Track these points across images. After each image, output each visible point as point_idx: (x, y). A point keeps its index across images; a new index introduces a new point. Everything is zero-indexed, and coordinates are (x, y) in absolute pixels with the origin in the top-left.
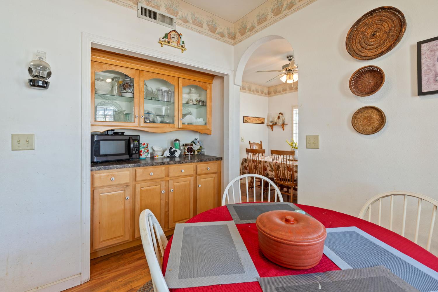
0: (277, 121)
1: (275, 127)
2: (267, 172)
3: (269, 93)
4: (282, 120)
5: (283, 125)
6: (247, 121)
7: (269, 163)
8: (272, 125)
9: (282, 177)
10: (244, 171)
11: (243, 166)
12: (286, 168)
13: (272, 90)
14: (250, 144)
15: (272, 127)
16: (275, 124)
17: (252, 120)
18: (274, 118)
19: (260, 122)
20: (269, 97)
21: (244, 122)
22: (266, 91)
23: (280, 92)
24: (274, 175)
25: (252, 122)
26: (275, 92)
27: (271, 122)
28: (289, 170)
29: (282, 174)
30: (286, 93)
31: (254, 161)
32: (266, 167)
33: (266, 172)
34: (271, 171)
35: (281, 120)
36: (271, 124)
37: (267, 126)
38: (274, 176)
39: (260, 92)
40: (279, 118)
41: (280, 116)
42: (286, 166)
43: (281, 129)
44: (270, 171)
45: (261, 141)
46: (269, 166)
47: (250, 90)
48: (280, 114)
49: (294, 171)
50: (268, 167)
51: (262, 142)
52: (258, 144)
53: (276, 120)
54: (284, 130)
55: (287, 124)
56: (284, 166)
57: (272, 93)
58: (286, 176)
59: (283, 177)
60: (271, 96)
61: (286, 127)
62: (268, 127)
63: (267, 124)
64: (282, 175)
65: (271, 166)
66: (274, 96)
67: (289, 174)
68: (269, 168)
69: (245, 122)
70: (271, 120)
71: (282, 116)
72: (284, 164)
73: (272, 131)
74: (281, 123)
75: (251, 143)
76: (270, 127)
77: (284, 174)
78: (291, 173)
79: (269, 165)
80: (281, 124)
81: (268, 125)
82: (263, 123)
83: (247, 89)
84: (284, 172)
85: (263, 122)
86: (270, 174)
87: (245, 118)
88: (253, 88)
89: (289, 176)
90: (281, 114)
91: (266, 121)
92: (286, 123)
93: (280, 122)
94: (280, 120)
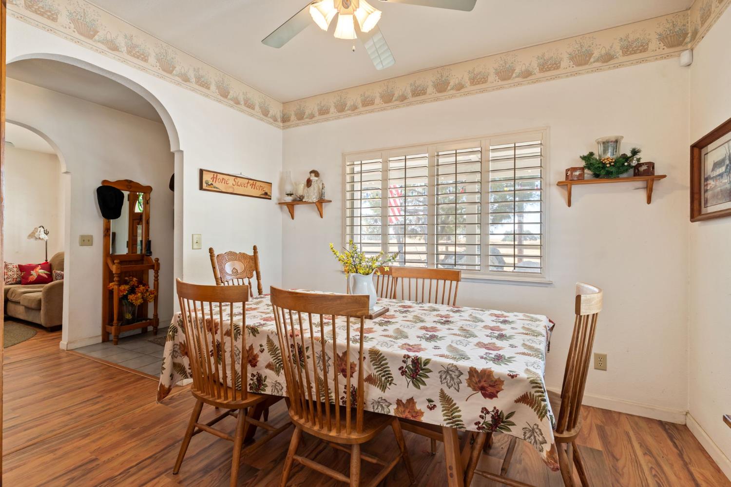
0: (305, 191)
1: (299, 209)
2: (260, 372)
3: (285, 119)
4: (316, 189)
5: (321, 202)
6: (215, 184)
7: (268, 337)
8: (292, 204)
9: (315, 398)
10: (178, 360)
11: (177, 342)
12: (331, 362)
13: (292, 112)
14: (212, 256)
15: (291, 206)
16: (300, 200)
17: (231, 184)
18: (296, 184)
19: (258, 193)
20: (284, 128)
21: (201, 188)
22: (276, 110)
23: (312, 116)
24: (284, 385)
25: (230, 190)
26: (300, 116)
27: (291, 195)
28: (344, 371)
29: (313, 385)
30: (327, 120)
31: (211, 326)
32: (256, 351)
33: (255, 373)
34: (272, 369)
35: (314, 189)
36: (289, 199)
37: (278, 206)
38: (285, 389)
39: (257, 108)
40: (309, 183)
41: (313, 178)
42: (330, 353)
43: (315, 215)
44: (269, 366)
45: (255, 248)
46: (266, 350)
47: (224, 94)
48: (313, 175)
49: (365, 376)
50: (262, 351)
51: (258, 250)
52: (243, 256)
53: (301, 189)
54: (322, 217)
55: (330, 201)
56: (323, 351)
57: (293, 118)
58: (333, 395)
59: (318, 397)
60: (289, 127)
61: (327, 209)
62: (281, 208)
63: (279, 199)
64: (314, 390)
65: (273, 350)
66: (297, 125)
67: (342, 389)
68: (265, 358)
69: (204, 185)
70: (289, 189)
71: (316, 178)
72: (323, 342)
73: (293, 218)
74: (314, 198)
75: (216, 253)
76: (285, 207)
77: (323, 385)
78: (354, 382)
79: (264, 343)
80: (315, 200)
81: (279, 204)
82: (266, 196)
83: (213, 87)
84: (322, 377)
85: (266, 194)
86: (268, 382)
87: (207, 177)
88: (236, 89)
89: (342, 394)
90: (316, 173)
91: (275, 193)
92: (326, 198)
93: (312, 195)
94: (312, 188)
